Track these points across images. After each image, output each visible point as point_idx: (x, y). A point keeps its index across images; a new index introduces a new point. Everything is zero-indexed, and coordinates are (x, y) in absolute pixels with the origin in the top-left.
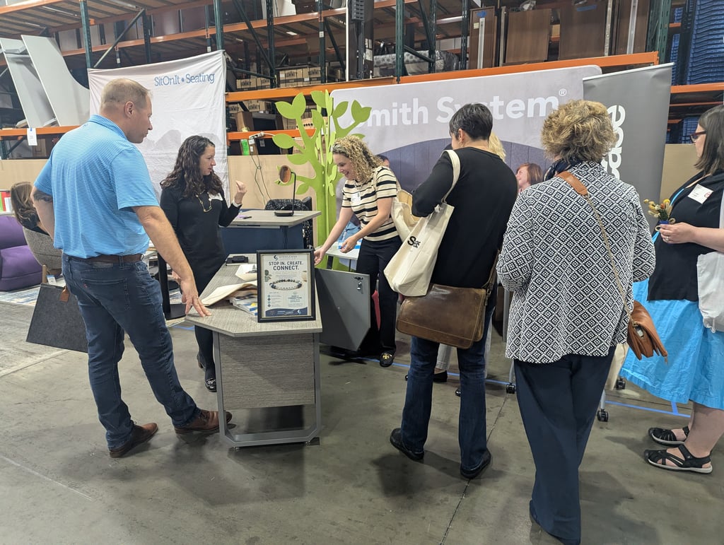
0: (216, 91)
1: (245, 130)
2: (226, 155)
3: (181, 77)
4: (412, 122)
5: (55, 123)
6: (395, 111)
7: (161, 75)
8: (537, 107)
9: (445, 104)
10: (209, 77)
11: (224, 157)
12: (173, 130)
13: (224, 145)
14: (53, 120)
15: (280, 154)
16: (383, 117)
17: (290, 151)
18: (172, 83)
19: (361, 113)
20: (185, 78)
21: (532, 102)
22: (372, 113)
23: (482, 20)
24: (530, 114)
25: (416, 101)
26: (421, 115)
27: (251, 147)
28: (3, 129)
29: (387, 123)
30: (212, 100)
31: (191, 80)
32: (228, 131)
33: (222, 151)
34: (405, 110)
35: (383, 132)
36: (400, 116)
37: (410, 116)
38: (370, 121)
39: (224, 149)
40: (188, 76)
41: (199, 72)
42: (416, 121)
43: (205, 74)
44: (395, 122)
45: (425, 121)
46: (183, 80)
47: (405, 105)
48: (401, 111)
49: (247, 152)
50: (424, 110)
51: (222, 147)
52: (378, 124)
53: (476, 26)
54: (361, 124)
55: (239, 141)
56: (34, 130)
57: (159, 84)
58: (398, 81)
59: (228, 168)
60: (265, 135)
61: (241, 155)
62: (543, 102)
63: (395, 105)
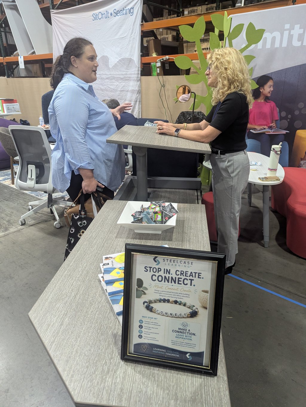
0: (135, 22)
1: (154, 55)
2: (140, 76)
3: (110, 12)
4: (302, 43)
5: (34, 53)
6: (286, 33)
7: (97, 12)
10: (130, 11)
11: (138, 77)
12: (103, 56)
13: (139, 68)
14: (33, 51)
15: (180, 75)
16: (274, 39)
17: (188, 72)
18: (104, 18)
19: (254, 35)
20: (113, 13)
22: (265, 35)
27: (158, 69)
28: (7, 57)
29: (277, 45)
30: (131, 30)
31: (117, 14)
32: (142, 56)
33: (136, 72)
34: (297, 31)
35: (272, 54)
36: (291, 37)
37: (301, 37)
38: (260, 44)
39: (138, 70)
40: (115, 11)
41: (123, 7)
43: (127, 8)
44: (284, 44)
46: (111, 14)
47: (297, 27)
48: (292, 32)
49: (155, 73)
51: (137, 69)
52: (268, 46)
54: (253, 46)
55: (149, 64)
56: (22, 57)
57: (95, 19)
58: (294, 2)
59: (140, 86)
60: (169, 59)
61: (151, 75)
63: (287, 26)
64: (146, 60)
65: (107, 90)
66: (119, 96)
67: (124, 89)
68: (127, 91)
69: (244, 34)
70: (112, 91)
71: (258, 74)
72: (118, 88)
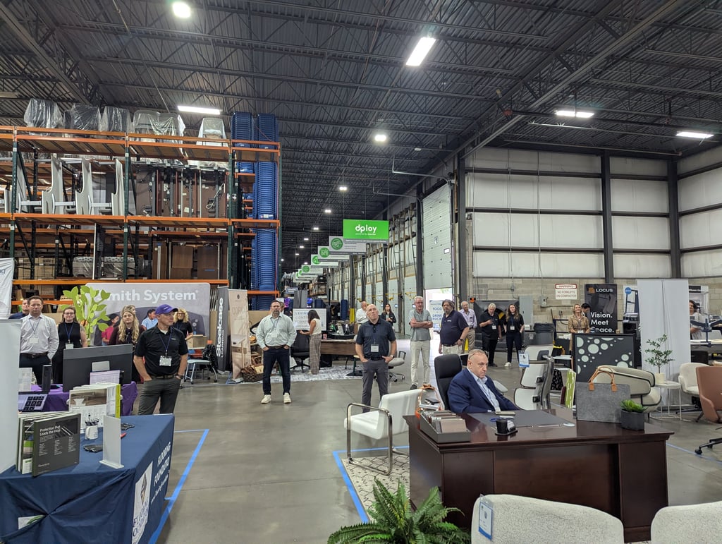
0: (6, 278)
6: (123, 294)
8: (187, 296)
9: (148, 293)
13: (9, 308)
16: (116, 297)
19: (105, 295)
21: (185, 294)
22: (111, 295)
23: (159, 247)
24: (185, 299)
25: (134, 291)
26: (136, 297)
29: (119, 299)
32: (12, 300)
33: (7, 311)
34: (128, 294)
35: (115, 304)
36: (125, 297)
37: (131, 297)
38: (109, 299)
42: (133, 299)
44: (123, 299)
45: (138, 299)
47: (128, 292)
48: (126, 294)
50: (138, 295)
52: (114, 299)
53: (156, 249)
54: (105, 300)
58: (124, 282)
62: (190, 295)
63: (123, 292)
64: (15, 303)
69: (99, 294)
71: (109, 313)
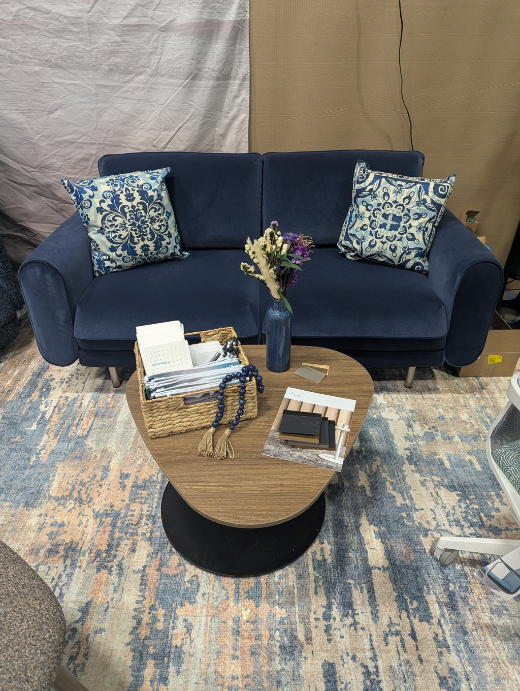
65: (26, 27)
66: (113, 53)
67: (145, 21)
68: (165, 29)
70: (63, 30)
72: (101, 12)
